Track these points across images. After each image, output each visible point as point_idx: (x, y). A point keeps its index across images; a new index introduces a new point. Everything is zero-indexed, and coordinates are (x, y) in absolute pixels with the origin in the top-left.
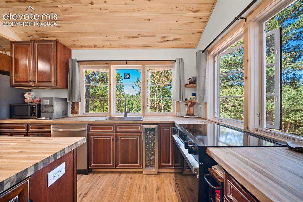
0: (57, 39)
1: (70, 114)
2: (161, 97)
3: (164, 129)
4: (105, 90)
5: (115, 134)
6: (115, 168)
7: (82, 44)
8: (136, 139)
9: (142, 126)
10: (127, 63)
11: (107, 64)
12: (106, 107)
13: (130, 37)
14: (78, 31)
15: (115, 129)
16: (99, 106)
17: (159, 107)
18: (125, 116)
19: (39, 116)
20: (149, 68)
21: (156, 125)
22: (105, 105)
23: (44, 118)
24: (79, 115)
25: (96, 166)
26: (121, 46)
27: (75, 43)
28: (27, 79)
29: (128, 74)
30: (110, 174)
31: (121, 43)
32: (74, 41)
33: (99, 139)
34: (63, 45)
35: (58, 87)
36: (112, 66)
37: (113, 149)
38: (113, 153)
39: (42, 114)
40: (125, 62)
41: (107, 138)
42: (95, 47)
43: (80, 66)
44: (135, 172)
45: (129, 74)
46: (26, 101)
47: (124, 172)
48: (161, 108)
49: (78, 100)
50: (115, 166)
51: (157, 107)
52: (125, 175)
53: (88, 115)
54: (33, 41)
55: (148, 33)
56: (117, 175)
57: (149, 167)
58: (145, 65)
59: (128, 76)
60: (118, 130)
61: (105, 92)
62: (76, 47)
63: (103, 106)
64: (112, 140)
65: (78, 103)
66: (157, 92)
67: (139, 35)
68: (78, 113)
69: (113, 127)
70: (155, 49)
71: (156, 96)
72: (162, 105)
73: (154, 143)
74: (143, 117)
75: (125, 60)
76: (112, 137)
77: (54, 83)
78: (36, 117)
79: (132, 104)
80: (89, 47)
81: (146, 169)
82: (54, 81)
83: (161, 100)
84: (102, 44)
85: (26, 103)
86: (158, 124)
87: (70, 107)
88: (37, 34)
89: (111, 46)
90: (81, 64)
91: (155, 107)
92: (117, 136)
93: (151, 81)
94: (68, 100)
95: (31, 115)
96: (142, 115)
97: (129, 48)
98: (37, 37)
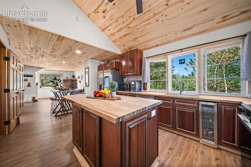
0: (136, 48)
1: (143, 90)
2: (224, 76)
3: (226, 109)
4: (158, 73)
5: (174, 105)
6: (174, 130)
7: (149, 46)
8: (192, 112)
9: (199, 102)
10: (181, 51)
11: (165, 55)
12: (158, 86)
13: (185, 30)
14: (148, 40)
15: (174, 102)
16: (153, 85)
17: (221, 88)
18: (180, 93)
19: (130, 90)
20: (206, 50)
21: (216, 103)
22: (158, 85)
23: (132, 91)
24: (147, 91)
25: (160, 124)
26: (176, 39)
27: (145, 47)
28: (125, 72)
29: (182, 60)
30: (169, 133)
31: (176, 37)
32: (145, 46)
33: (162, 107)
34: (139, 50)
35: (138, 74)
36: (169, 56)
37: (172, 116)
38: (172, 118)
39: (131, 89)
40: (181, 50)
41: (167, 107)
42: (157, 46)
43: (148, 60)
44: (192, 139)
45: (184, 60)
46: (124, 82)
47: (181, 136)
48: (225, 88)
49: (147, 81)
50: (174, 128)
51: (218, 87)
52: (182, 137)
53: (152, 91)
54: (127, 53)
55: (205, 20)
56: (175, 135)
57: (207, 139)
58: (201, 49)
59: (183, 61)
60: (176, 103)
61: (158, 75)
62: (145, 49)
63: (156, 86)
64: (172, 109)
65: (146, 83)
66: (217, 71)
67: (194, 25)
68: (147, 89)
69: (172, 100)
70: (213, 31)
71: (216, 75)
72: (226, 85)
73: (213, 120)
74: (199, 95)
75: (181, 49)
76: (171, 107)
77: (136, 72)
78: (129, 91)
79: (183, 84)
80: (154, 47)
81: (202, 139)
82: (136, 71)
83: (224, 80)
84: (162, 42)
85: (124, 83)
86: (217, 102)
87: (142, 85)
88: (128, 48)
89: (169, 42)
90: (148, 59)
91: (215, 87)
92: (175, 107)
93: (208, 60)
94: (142, 81)
95: (127, 90)
96: (198, 94)
97: (184, 38)
98: (128, 50)
